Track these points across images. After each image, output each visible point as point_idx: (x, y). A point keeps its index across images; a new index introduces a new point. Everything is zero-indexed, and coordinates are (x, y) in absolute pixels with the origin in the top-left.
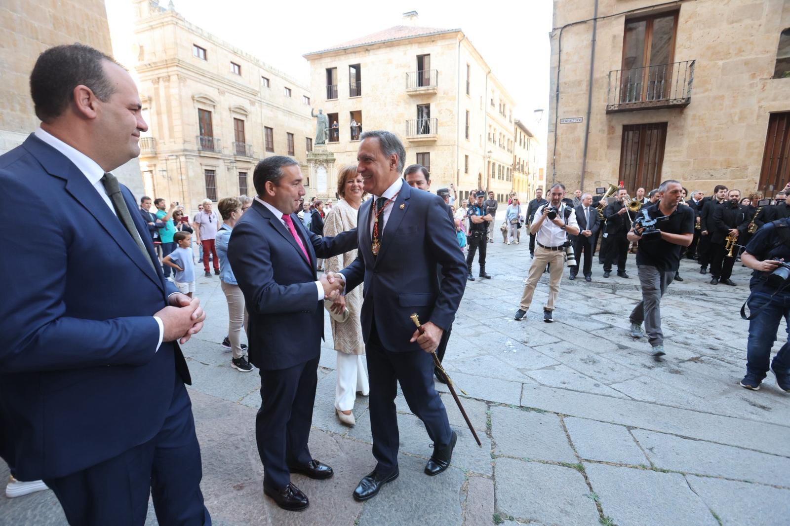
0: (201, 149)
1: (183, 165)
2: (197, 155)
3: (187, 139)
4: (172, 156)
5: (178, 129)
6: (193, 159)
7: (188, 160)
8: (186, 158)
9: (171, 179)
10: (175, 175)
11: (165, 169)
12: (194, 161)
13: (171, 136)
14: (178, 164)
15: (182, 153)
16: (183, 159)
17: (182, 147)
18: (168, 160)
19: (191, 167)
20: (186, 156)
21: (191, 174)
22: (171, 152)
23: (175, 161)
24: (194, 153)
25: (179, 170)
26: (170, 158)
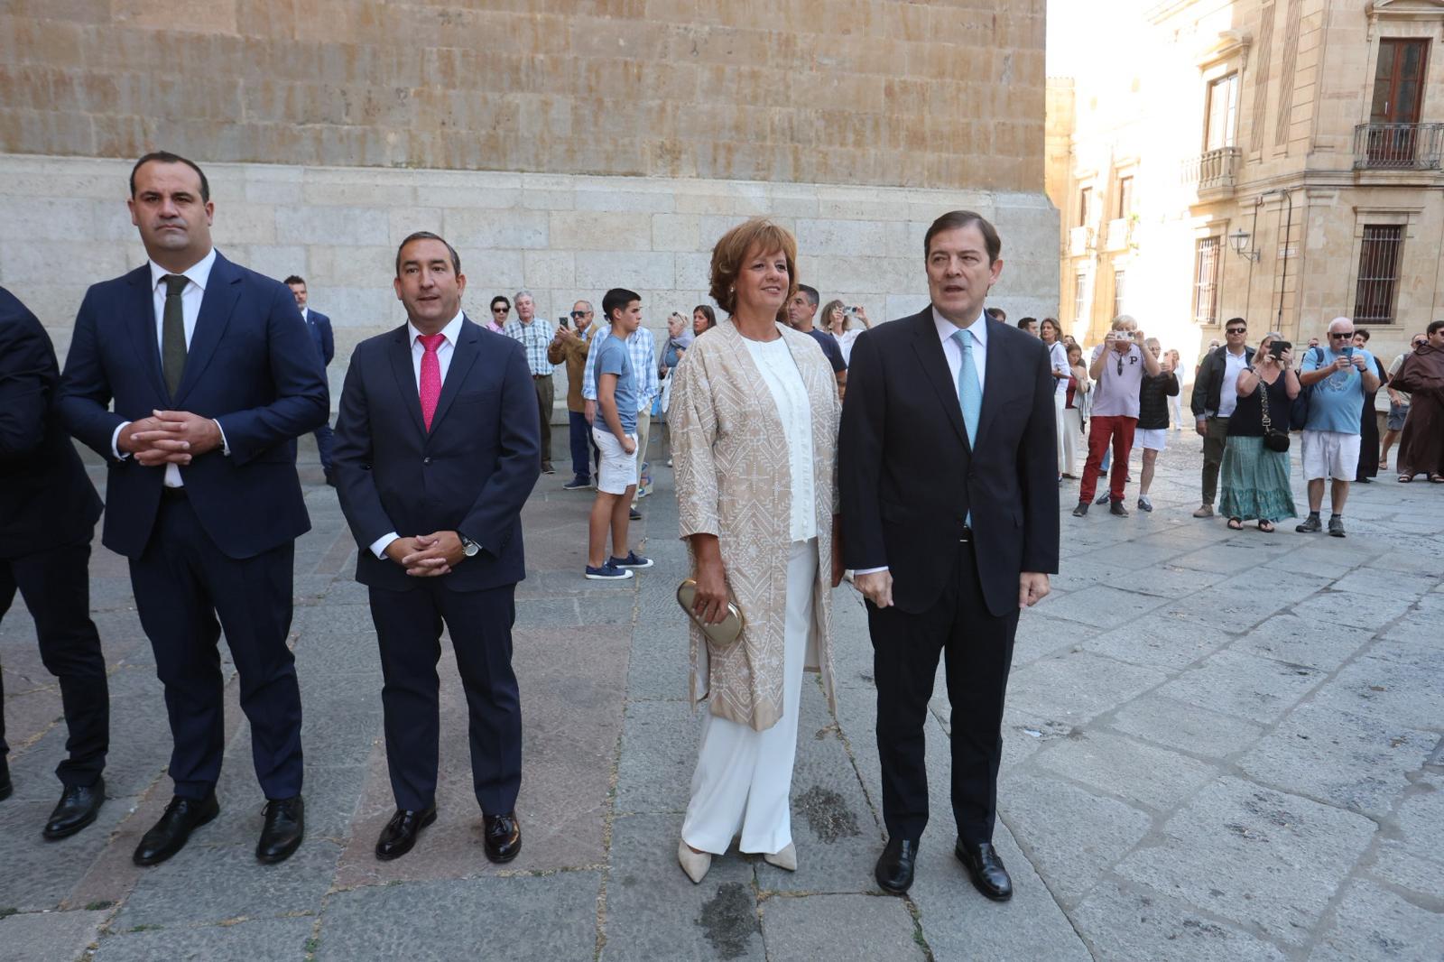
0: (1364, 165)
1: (1297, 216)
2: (1349, 182)
3: (1323, 139)
4: (1273, 192)
5: (1302, 114)
6: (1331, 197)
7: (1313, 202)
8: (1309, 197)
9: (1259, 259)
10: (1271, 247)
11: (1248, 230)
12: (1334, 202)
13: (1281, 137)
14: (1286, 213)
15: (1297, 183)
16: (1299, 199)
17: (1300, 164)
18: (1262, 204)
19: (1320, 220)
20: (1308, 189)
21: (1316, 240)
22: (1273, 183)
23: (1277, 206)
24: (1339, 177)
25: (1284, 230)
26: (1266, 199)
